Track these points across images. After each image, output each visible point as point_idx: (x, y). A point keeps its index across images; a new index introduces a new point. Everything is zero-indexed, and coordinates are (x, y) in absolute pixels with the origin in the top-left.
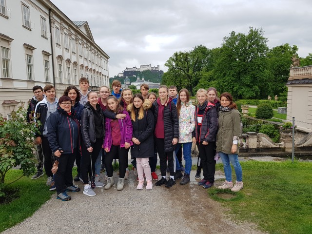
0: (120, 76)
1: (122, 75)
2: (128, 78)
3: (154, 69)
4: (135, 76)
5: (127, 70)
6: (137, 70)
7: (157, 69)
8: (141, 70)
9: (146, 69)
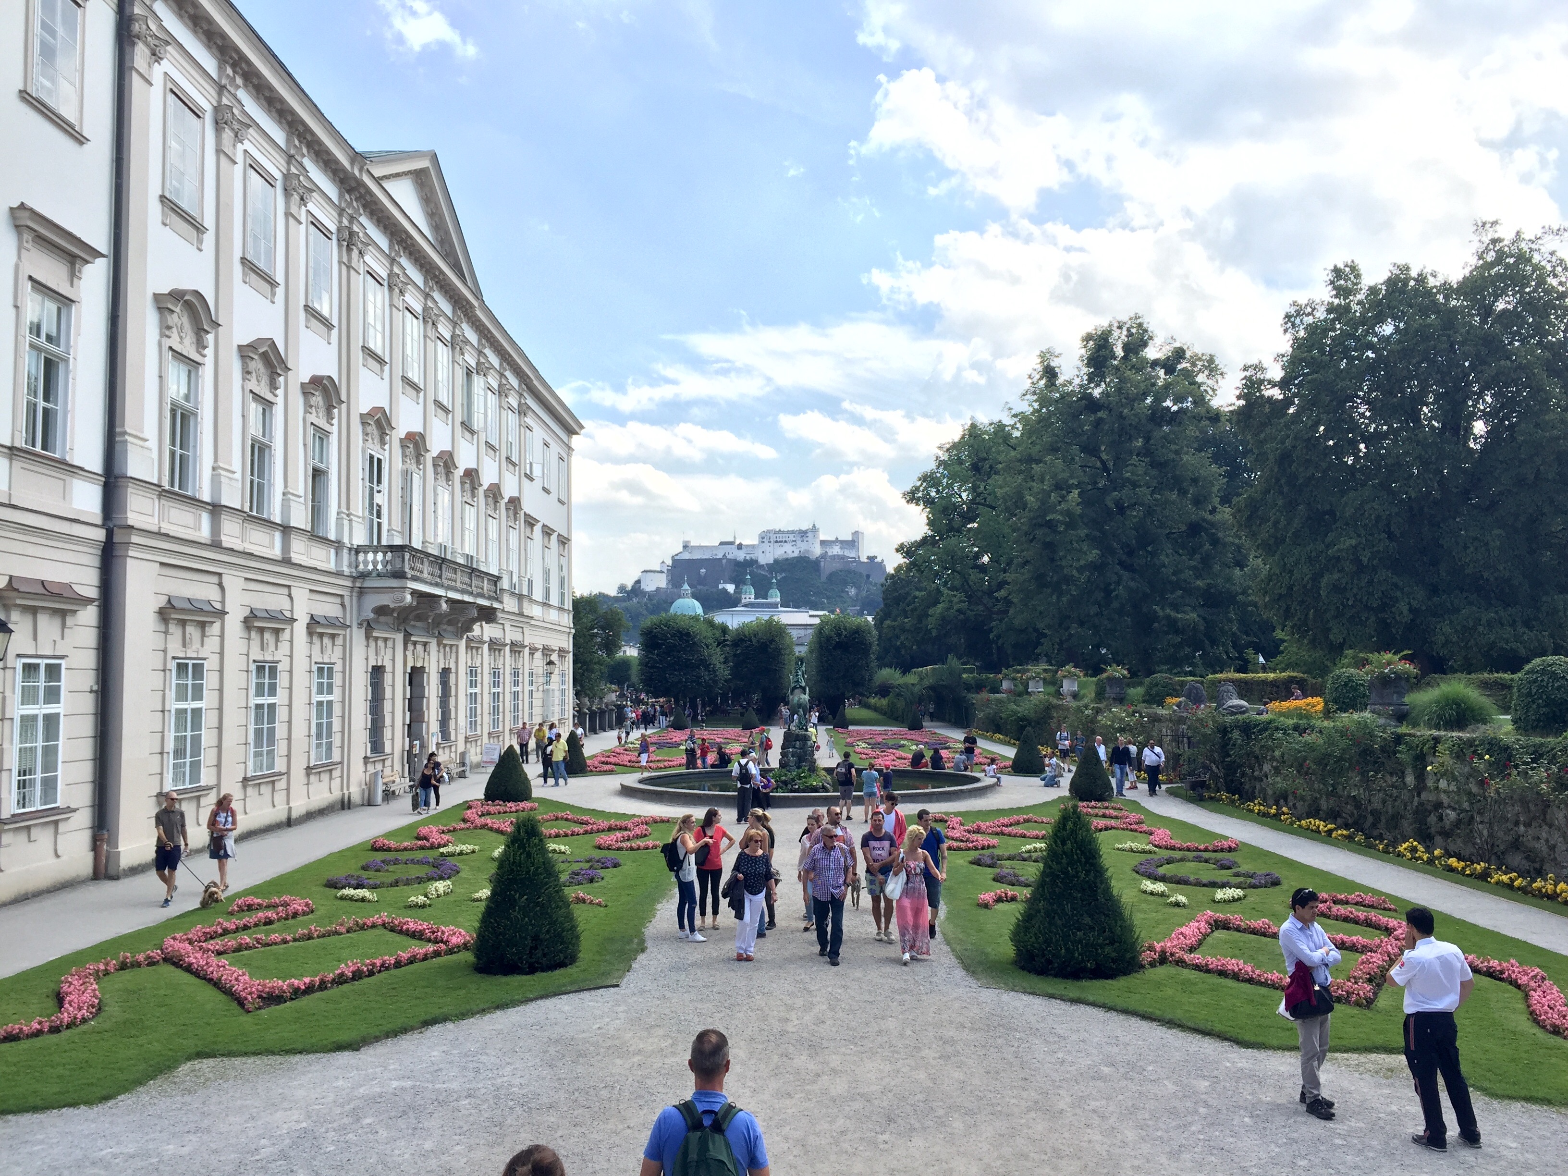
0: (649, 586)
1: (661, 582)
2: (695, 596)
3: (836, 550)
4: (731, 588)
5: (686, 556)
6: (741, 556)
7: (853, 555)
8: (766, 557)
9: (789, 551)
